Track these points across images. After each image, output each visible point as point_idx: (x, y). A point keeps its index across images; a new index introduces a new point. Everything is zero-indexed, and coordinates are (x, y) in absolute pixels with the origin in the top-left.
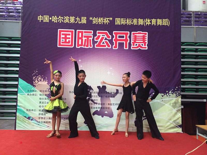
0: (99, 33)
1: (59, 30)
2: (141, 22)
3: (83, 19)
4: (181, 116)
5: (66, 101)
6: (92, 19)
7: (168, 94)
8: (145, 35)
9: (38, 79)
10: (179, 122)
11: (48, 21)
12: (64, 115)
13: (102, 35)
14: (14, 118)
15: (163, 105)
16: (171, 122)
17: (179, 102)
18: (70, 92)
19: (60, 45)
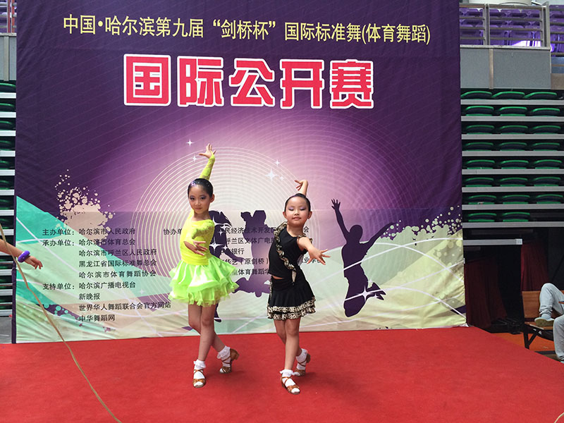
0: (240, 64)
1: (125, 56)
2: (354, 32)
3: (193, 25)
4: (463, 282)
5: (157, 257)
6: (219, 25)
7: (428, 226)
8: (367, 70)
9: (73, 199)
10: (459, 300)
11: (94, 32)
12: (151, 296)
13: (250, 71)
14: (9, 312)
15: (417, 257)
16: (439, 299)
17: (458, 247)
18: (166, 232)
19: (130, 99)
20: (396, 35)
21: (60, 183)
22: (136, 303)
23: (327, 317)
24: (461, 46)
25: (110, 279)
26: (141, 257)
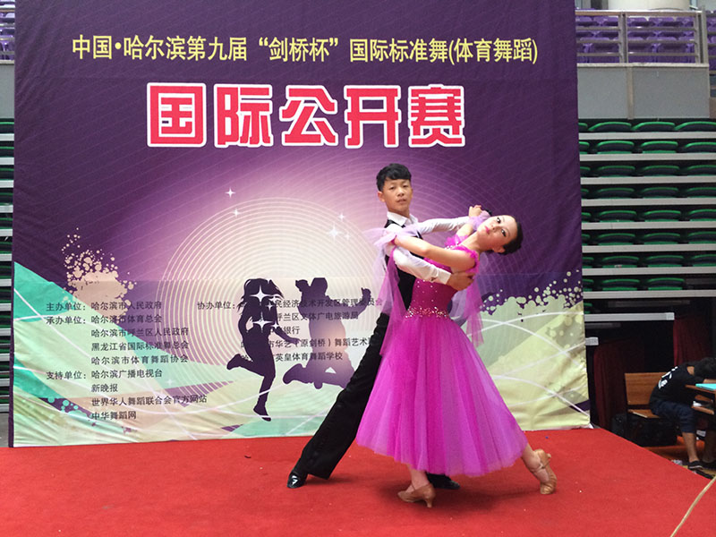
0: (293, 93)
1: (149, 85)
2: (439, 50)
3: (234, 46)
4: (585, 369)
5: (189, 338)
6: (266, 44)
7: (538, 297)
8: (456, 98)
9: (84, 265)
10: (580, 392)
11: (110, 57)
12: (182, 388)
13: (306, 102)
14: (6, 407)
15: (523, 337)
16: (553, 392)
17: (578, 324)
18: (201, 305)
19: (155, 139)
20: (492, 53)
21: (68, 245)
22: (163, 396)
24: (578, 65)
25: (130, 366)
26: (169, 338)
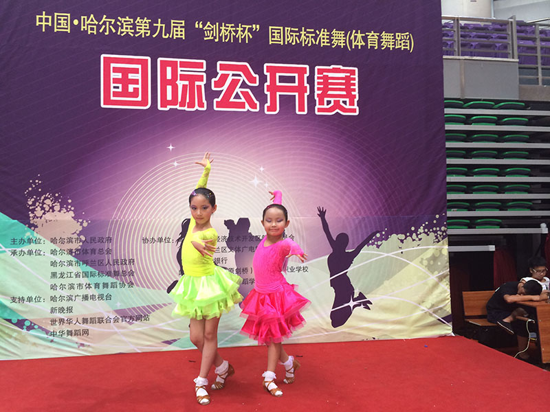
0: (223, 67)
1: (103, 56)
2: (339, 38)
3: (174, 27)
4: (449, 291)
5: (135, 267)
6: (201, 26)
7: (414, 234)
8: (352, 76)
9: (44, 206)
10: (445, 308)
11: (69, 31)
12: (129, 309)
13: (233, 75)
15: (403, 265)
16: (425, 308)
17: (443, 255)
18: (145, 240)
19: (107, 101)
20: (380, 43)
21: (30, 189)
22: (112, 316)
23: (314, 328)
25: (84, 291)
26: (118, 268)
